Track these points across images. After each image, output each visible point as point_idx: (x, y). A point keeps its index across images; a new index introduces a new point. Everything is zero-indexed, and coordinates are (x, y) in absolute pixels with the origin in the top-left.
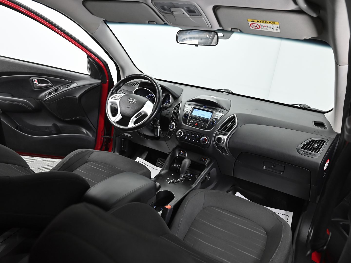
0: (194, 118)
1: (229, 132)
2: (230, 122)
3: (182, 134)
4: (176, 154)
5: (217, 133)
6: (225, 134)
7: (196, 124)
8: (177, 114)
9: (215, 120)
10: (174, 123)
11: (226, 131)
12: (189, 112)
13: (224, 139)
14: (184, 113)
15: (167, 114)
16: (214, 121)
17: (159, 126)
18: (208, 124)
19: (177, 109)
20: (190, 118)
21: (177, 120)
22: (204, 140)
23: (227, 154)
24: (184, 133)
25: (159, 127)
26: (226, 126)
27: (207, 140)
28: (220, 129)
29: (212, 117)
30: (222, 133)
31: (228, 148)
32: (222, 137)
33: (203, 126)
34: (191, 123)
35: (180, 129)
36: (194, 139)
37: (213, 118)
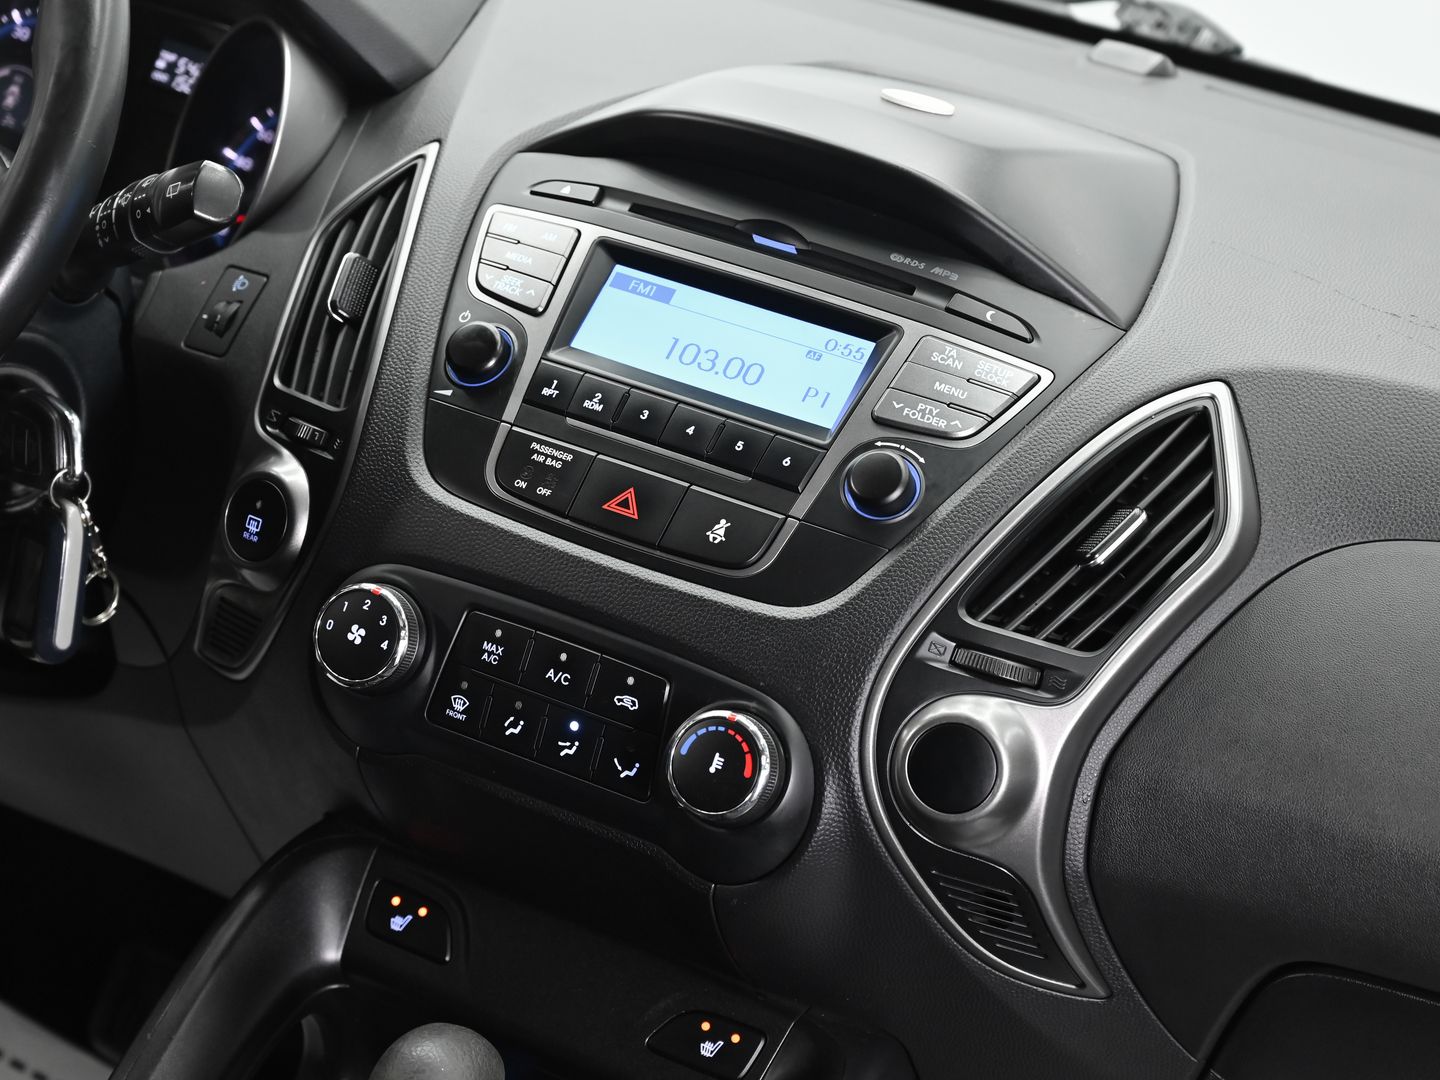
0: (594, 405)
1: (1102, 642)
2: (1130, 499)
3: (403, 646)
4: (305, 937)
5: (923, 652)
6: (1051, 684)
7: (612, 506)
8: (353, 323)
9: (912, 467)
10: (291, 472)
11: (1063, 636)
12: (533, 312)
13: (1026, 759)
14: (464, 319)
15: (210, 324)
16: (886, 475)
17: (73, 491)
18: (802, 505)
19: (364, 251)
20: (532, 397)
21: (337, 427)
22: (717, 762)
23: (1068, 973)
24: (431, 626)
25: (77, 516)
26: (1074, 554)
27: (765, 761)
28: (977, 595)
29: (863, 411)
30: (1007, 668)
31: (1081, 892)
32: (1003, 722)
33: (719, 532)
34: (541, 473)
35: (378, 570)
36: (574, 726)
37: (879, 422)
